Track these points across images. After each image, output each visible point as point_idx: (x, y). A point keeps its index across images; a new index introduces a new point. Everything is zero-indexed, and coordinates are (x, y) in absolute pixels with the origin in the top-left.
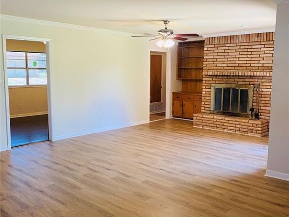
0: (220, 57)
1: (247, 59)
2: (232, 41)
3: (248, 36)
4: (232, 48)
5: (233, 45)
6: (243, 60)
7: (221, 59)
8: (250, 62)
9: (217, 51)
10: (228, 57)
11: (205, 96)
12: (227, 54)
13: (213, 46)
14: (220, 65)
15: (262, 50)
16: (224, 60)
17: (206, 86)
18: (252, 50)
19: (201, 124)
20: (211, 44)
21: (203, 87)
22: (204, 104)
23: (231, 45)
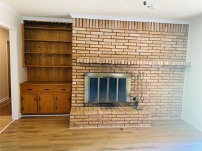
0: (94, 43)
1: (124, 47)
2: (107, 26)
3: (124, 23)
4: (108, 34)
5: (109, 31)
6: (120, 48)
7: (95, 45)
8: (127, 50)
9: (90, 36)
10: (103, 43)
11: (76, 88)
12: (102, 40)
13: (84, 29)
14: (94, 52)
15: (139, 39)
16: (98, 46)
17: (77, 76)
18: (129, 38)
19: (80, 123)
20: (81, 26)
21: (73, 77)
22: (76, 97)
23: (106, 30)
